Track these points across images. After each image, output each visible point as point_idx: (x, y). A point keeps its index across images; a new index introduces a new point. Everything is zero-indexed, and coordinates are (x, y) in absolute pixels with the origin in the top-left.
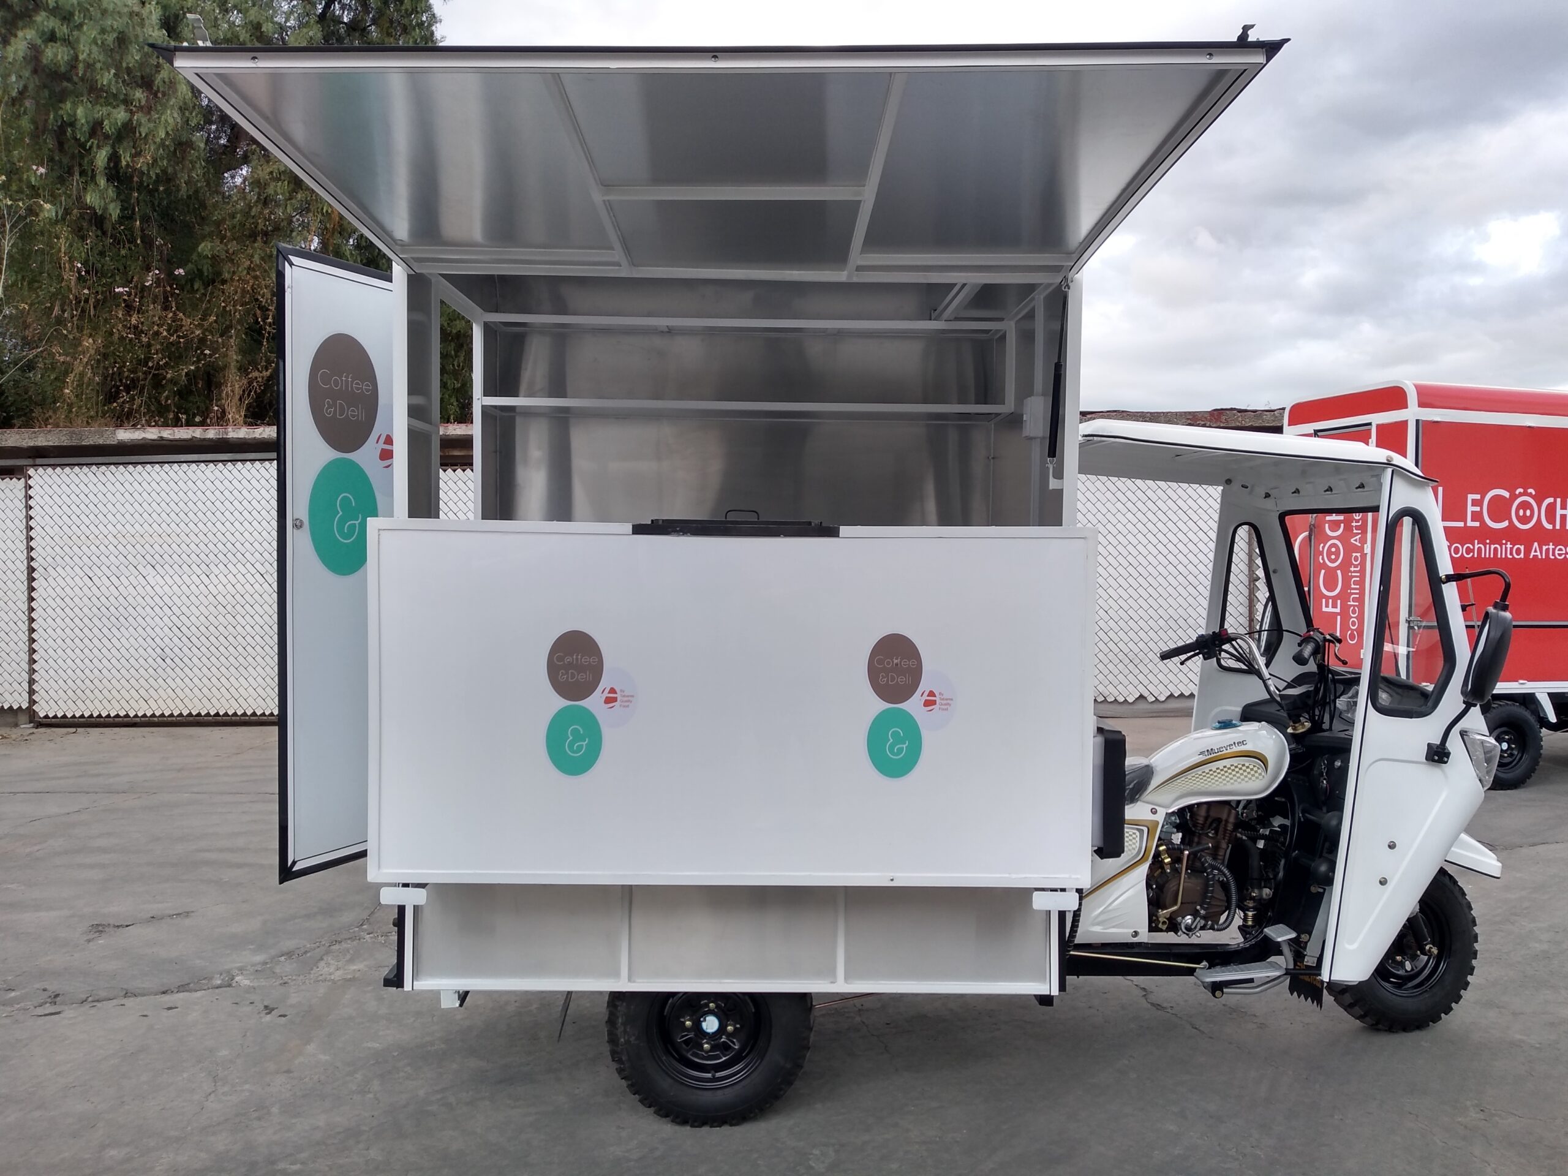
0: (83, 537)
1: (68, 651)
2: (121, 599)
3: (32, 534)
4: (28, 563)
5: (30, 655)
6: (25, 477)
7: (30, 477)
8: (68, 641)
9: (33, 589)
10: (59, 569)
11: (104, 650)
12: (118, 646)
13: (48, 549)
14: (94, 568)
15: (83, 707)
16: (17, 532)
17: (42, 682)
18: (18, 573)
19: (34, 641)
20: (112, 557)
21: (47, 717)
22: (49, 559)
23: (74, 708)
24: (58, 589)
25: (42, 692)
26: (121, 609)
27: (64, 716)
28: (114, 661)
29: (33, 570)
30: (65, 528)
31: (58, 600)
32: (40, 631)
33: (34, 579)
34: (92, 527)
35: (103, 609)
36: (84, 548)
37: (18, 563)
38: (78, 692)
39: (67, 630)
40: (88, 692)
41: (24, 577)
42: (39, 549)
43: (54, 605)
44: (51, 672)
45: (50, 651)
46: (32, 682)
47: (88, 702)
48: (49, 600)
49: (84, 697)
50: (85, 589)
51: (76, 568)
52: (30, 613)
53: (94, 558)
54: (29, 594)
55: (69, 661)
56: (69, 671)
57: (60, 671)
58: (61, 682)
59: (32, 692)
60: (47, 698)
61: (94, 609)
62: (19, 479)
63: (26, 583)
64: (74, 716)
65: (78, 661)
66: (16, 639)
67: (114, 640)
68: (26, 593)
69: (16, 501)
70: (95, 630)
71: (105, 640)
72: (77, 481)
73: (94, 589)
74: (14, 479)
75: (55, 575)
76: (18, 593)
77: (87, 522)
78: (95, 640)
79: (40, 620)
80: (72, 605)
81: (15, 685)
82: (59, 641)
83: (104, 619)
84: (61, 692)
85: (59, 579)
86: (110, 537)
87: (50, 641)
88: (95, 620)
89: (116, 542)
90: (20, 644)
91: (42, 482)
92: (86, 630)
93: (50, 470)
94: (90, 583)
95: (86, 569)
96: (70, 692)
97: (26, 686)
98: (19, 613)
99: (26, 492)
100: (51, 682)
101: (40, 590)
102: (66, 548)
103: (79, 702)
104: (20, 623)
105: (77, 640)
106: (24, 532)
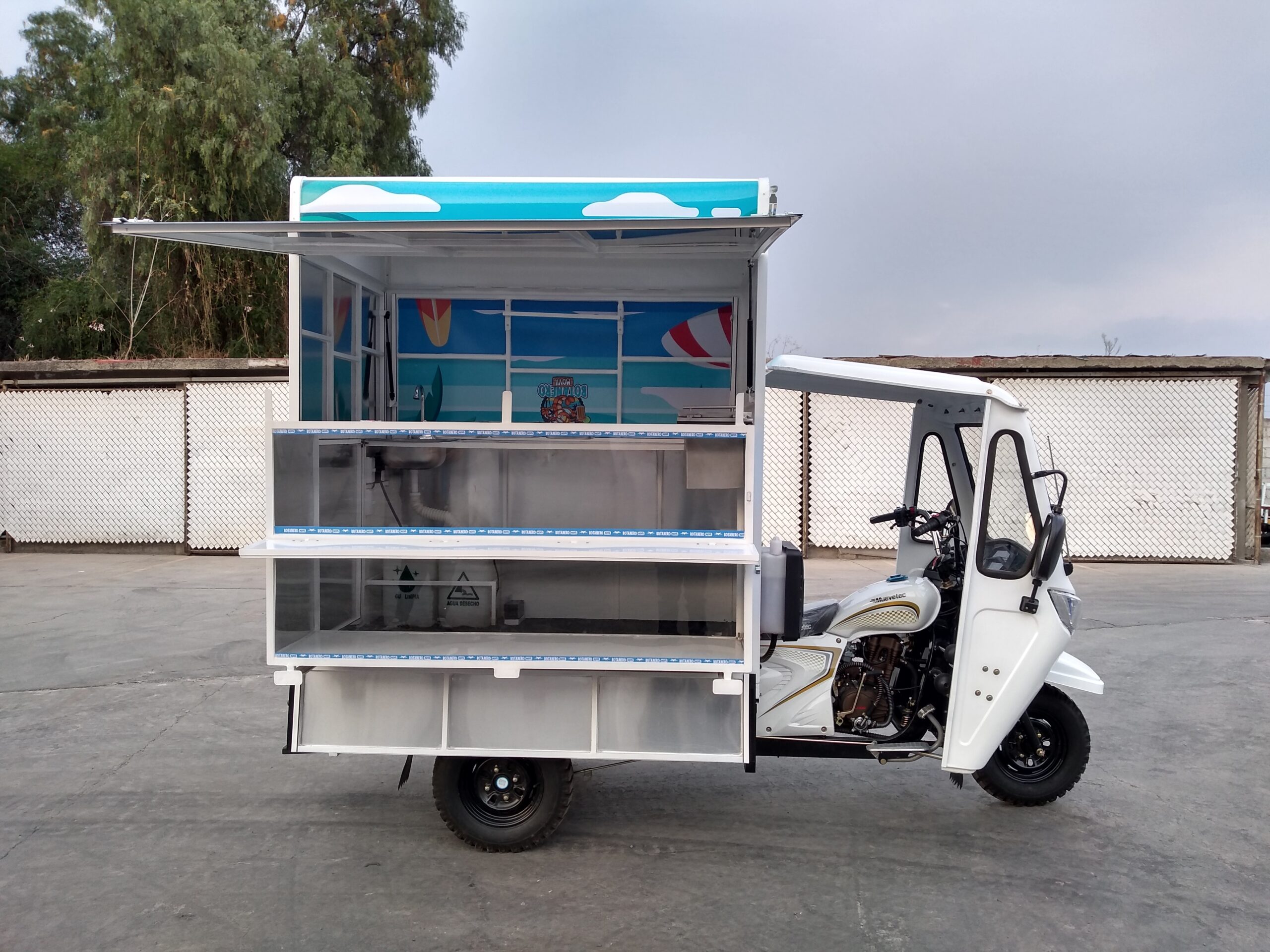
0: (222, 430)
1: (211, 505)
2: (247, 471)
3: (189, 427)
4: (186, 446)
5: (186, 508)
6: (184, 390)
7: (188, 390)
8: (211, 498)
9: (189, 464)
10: (206, 451)
11: (235, 505)
12: (245, 502)
13: (199, 437)
14: (230, 450)
15: (220, 543)
16: (178, 426)
17: (193, 525)
18: (178, 453)
19: (189, 498)
20: (241, 444)
21: (196, 548)
22: (200, 444)
23: (215, 543)
24: (205, 464)
25: (193, 532)
26: (247, 478)
27: (208, 548)
28: (241, 512)
29: (189, 451)
30: (210, 423)
31: (205, 471)
32: (193, 491)
33: (189, 457)
34: (228, 423)
35: (235, 478)
36: (223, 437)
37: (178, 446)
38: (217, 532)
39: (211, 491)
40: (224, 532)
41: (182, 456)
42: (193, 437)
43: (202, 475)
44: (200, 519)
45: (199, 505)
46: (187, 525)
47: (224, 539)
48: (199, 471)
49: (221, 536)
50: (223, 464)
51: (217, 451)
52: (186, 480)
53: (229, 444)
54: (186, 467)
55: (211, 512)
56: (212, 519)
57: (206, 519)
58: (206, 526)
59: (186, 532)
60: (197, 536)
61: (229, 478)
62: (180, 391)
63: (183, 460)
64: (214, 548)
65: (217, 512)
66: (177, 497)
67: (242, 498)
68: (183, 467)
69: (178, 405)
70: (229, 491)
71: (235, 498)
72: (219, 393)
73: (229, 464)
74: (177, 391)
75: (203, 454)
76: (178, 466)
77: (226, 420)
78: (229, 498)
79: (193, 485)
80: (214, 475)
81: (175, 527)
82: (205, 498)
83: (235, 485)
84: (206, 532)
85: (206, 458)
86: (240, 430)
87: (199, 498)
88: (229, 485)
89: (244, 434)
90: (179, 500)
91: (195, 393)
92: (223, 491)
93: (201, 385)
94: (226, 461)
95: (224, 451)
96: (212, 532)
97: (183, 528)
98: (179, 480)
99: (185, 400)
100: (200, 525)
101: (193, 464)
102: (211, 437)
103: (218, 539)
104: (179, 486)
105: (217, 498)
106: (183, 426)
